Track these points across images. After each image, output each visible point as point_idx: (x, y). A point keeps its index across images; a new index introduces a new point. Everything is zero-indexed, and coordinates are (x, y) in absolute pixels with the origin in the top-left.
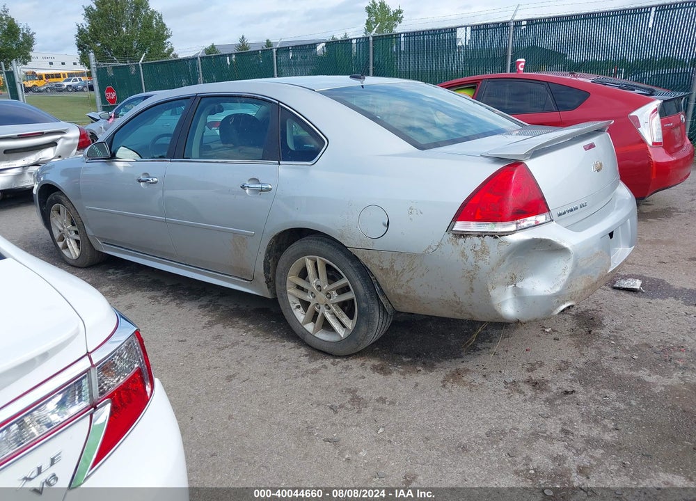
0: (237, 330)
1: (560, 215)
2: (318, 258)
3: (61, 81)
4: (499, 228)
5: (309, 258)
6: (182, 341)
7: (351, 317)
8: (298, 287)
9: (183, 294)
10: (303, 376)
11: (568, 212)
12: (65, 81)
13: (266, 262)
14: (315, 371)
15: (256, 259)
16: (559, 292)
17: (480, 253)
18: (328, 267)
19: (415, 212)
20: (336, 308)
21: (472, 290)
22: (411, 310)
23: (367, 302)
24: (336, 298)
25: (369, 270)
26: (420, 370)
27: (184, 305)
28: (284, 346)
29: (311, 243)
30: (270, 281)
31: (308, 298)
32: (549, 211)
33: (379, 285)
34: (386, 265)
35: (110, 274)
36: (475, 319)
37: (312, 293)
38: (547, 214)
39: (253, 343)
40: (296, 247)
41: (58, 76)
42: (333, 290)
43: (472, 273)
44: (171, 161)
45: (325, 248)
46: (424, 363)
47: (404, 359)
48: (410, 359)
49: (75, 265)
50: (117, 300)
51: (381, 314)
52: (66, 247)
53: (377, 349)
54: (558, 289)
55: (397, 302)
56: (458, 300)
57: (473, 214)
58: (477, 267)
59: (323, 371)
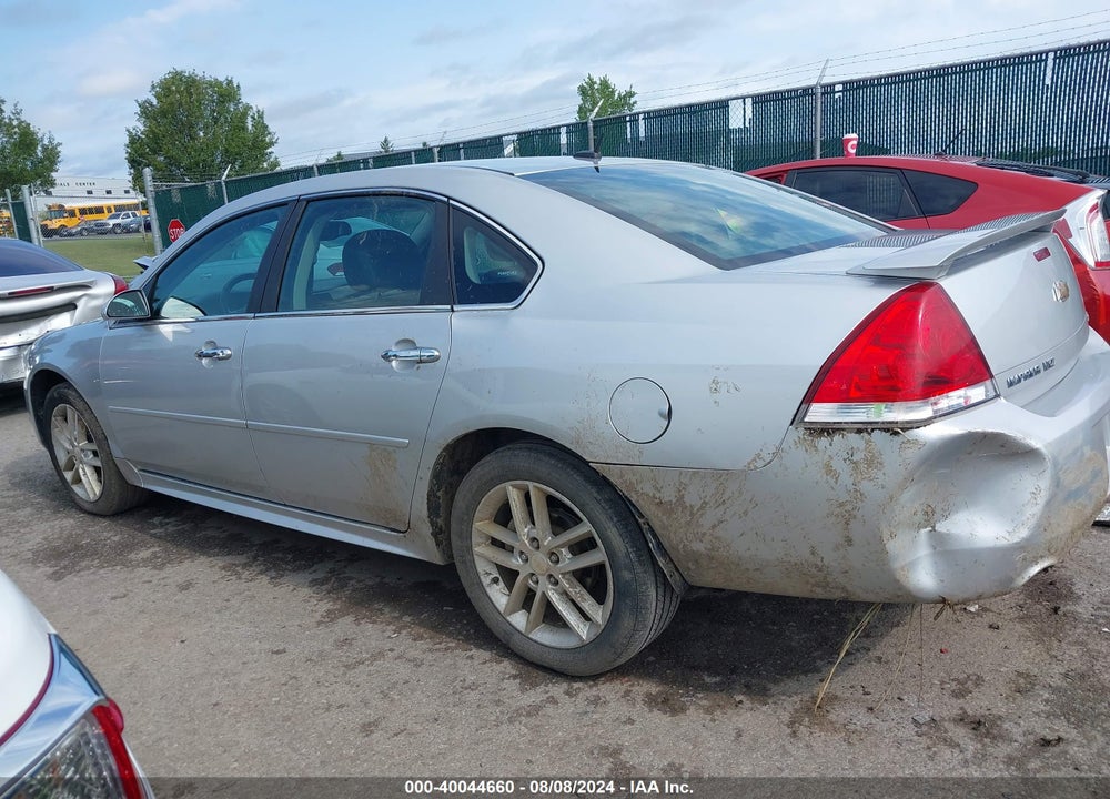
0: (380, 627)
1: (1011, 384)
2: (531, 485)
3: (104, 218)
4: (897, 413)
5: (514, 486)
6: (278, 652)
7: (600, 600)
8: (495, 542)
9: (282, 560)
10: (511, 721)
11: (1026, 378)
12: (111, 218)
13: (431, 495)
14: (534, 710)
15: (413, 490)
16: (1027, 540)
17: (863, 467)
18: (552, 502)
19: (724, 389)
20: (569, 581)
21: (849, 541)
22: (720, 583)
23: (631, 569)
24: (569, 562)
25: (634, 506)
26: (741, 702)
27: (286, 579)
28: (471, 657)
29: (520, 458)
30: (441, 531)
31: (515, 562)
32: (992, 376)
33: (655, 536)
34: (669, 495)
35: (155, 527)
36: (853, 598)
37: (522, 553)
38: (988, 382)
39: (412, 653)
40: (490, 464)
41: (99, 210)
42: (562, 546)
43: (849, 507)
44: (254, 318)
45: (545, 465)
46: (747, 686)
47: (708, 680)
48: (718, 679)
49: (95, 511)
50: (163, 574)
51: (661, 592)
52: (78, 480)
53: (652, 658)
54: (1023, 533)
55: (693, 567)
56: (820, 563)
57: (844, 387)
58: (859, 495)
59: (550, 709)
